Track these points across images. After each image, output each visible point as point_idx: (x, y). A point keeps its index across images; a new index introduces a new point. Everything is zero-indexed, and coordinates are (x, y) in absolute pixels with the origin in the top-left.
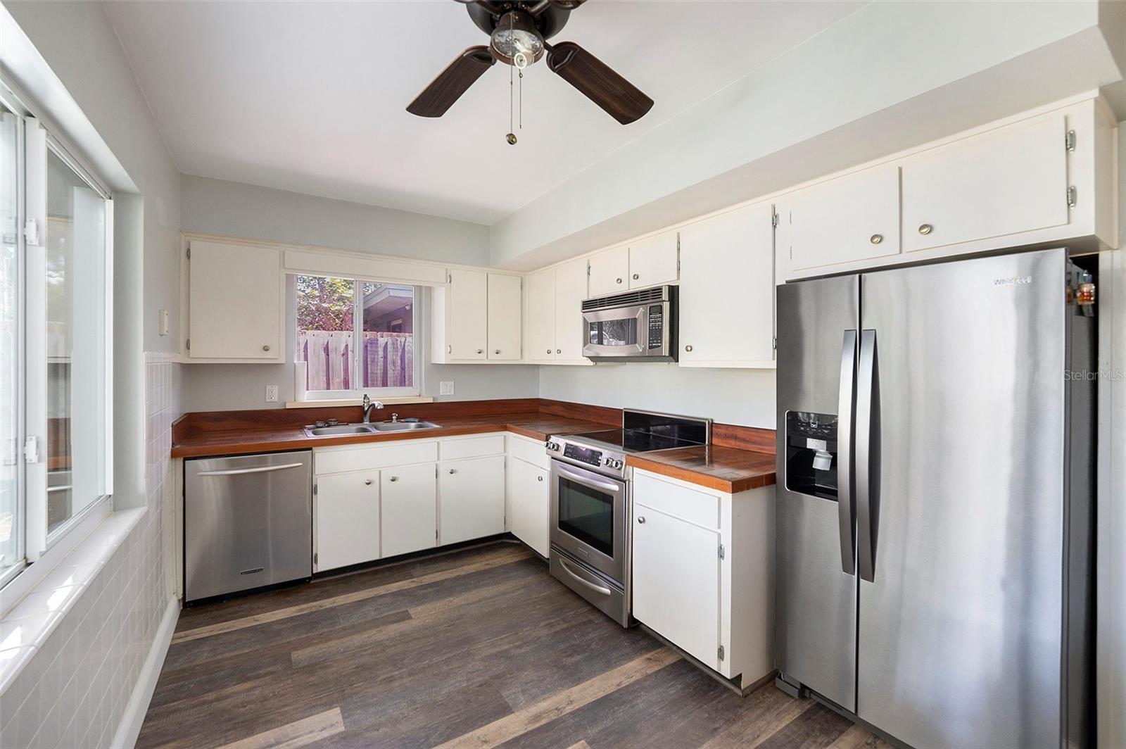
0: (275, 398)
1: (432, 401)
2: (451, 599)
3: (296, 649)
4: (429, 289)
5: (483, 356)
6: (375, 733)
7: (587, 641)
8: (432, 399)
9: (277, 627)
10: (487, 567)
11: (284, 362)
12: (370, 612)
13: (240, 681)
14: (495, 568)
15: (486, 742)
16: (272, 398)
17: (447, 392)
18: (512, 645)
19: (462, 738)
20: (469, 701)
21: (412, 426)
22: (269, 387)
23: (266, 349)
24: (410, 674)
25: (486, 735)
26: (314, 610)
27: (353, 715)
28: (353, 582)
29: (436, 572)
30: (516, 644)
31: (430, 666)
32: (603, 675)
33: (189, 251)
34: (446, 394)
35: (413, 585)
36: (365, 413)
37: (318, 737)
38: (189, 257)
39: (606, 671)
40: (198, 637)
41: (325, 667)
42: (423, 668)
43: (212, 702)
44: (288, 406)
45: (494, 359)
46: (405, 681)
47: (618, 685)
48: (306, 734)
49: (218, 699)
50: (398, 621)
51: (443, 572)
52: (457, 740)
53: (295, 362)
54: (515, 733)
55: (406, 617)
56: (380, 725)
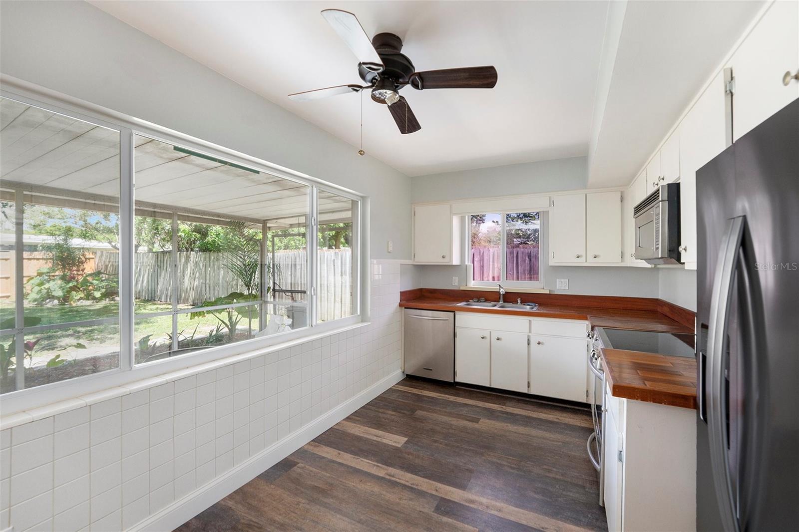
0: (456, 284)
1: (548, 293)
2: (509, 425)
3: (420, 410)
5: (582, 259)
6: (407, 455)
7: (562, 494)
8: (548, 291)
9: (425, 399)
10: (557, 420)
12: (464, 411)
13: (393, 411)
14: (561, 423)
15: (437, 490)
16: (454, 284)
17: (562, 287)
18: (509, 464)
19: (430, 481)
20: (453, 472)
21: (527, 308)
22: (454, 278)
23: (443, 257)
24: (446, 445)
25: (440, 488)
26: (444, 398)
27: (409, 444)
28: (474, 395)
29: (521, 409)
30: (512, 466)
31: (458, 447)
32: (541, 517)
33: (415, 212)
34: (562, 288)
35: (499, 409)
36: (500, 296)
37: (391, 443)
38: (415, 215)
39: (548, 516)
40: (400, 389)
41: (422, 422)
42: (454, 446)
43: (380, 412)
44: (461, 289)
45: (592, 262)
46: (441, 446)
47: (543, 528)
48: (389, 440)
49: (382, 413)
50: (469, 421)
51: (524, 410)
52: (428, 480)
53: (466, 263)
54: (452, 498)
55: (477, 421)
56: (412, 454)
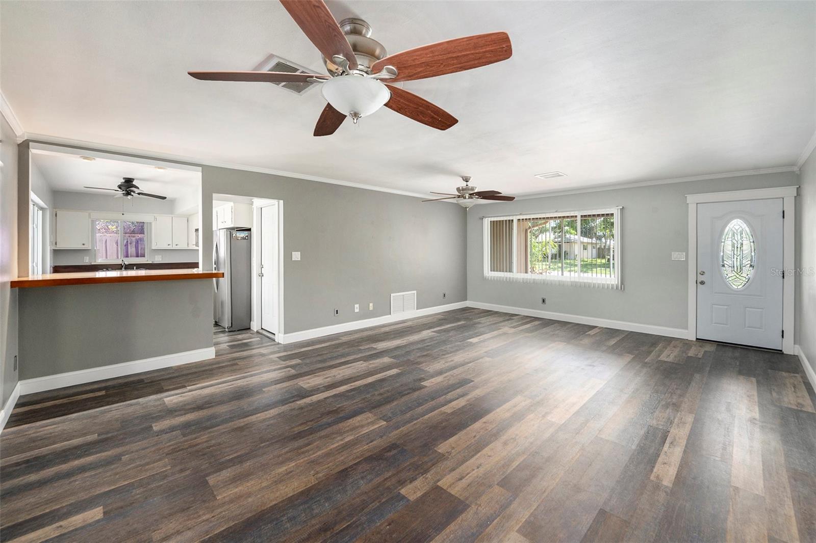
0: (87, 261)
4: (151, 223)
5: (170, 246)
8: (151, 262)
11: (90, 248)
22: (85, 257)
23: (84, 244)
33: (56, 214)
34: (158, 260)
36: (122, 266)
38: (56, 216)
44: (92, 264)
45: (175, 247)
53: (95, 249)
